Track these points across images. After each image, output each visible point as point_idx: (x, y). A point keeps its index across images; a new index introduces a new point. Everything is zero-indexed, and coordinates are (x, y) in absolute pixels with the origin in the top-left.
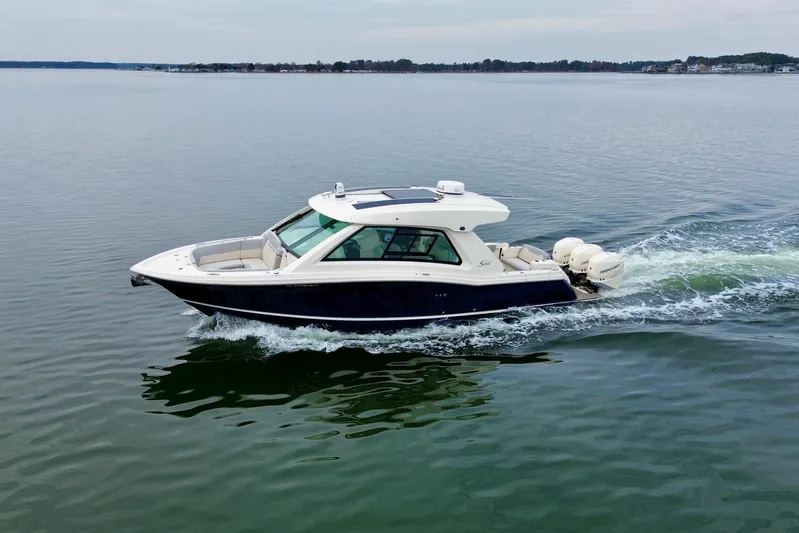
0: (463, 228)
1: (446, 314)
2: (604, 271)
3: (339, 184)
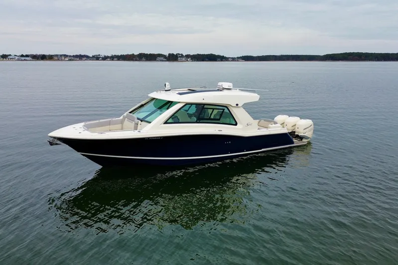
0: (237, 105)
1: (231, 153)
2: (305, 129)
3: (167, 84)
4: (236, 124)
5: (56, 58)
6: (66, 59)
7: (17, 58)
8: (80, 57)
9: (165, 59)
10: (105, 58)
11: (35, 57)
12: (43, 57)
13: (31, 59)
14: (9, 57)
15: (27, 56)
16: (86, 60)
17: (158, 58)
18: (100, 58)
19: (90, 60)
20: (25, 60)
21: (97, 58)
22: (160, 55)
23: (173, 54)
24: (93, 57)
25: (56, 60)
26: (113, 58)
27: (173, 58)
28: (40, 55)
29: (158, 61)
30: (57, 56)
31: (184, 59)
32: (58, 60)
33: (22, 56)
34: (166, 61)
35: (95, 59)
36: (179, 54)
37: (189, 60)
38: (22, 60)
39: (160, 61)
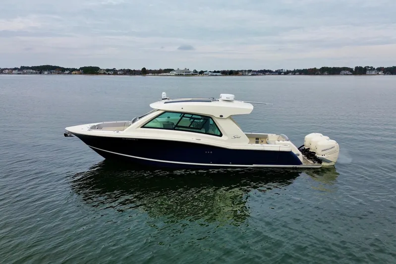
0: (221, 116)
4: (221, 135)
5: (241, 73)
6: (249, 74)
7: (210, 73)
8: (264, 72)
9: (350, 73)
10: (287, 73)
11: (224, 73)
12: (231, 73)
13: (221, 74)
14: (205, 73)
15: (218, 72)
16: (269, 75)
17: (343, 72)
18: (283, 72)
19: (273, 75)
20: (216, 75)
21: (279, 72)
22: (345, 69)
23: (361, 68)
24: (276, 71)
25: (241, 75)
26: (294, 72)
27: (360, 71)
28: (228, 71)
29: (342, 75)
30: (242, 71)
31: (373, 72)
32: (243, 75)
33: (215, 72)
34: (351, 75)
35: (277, 73)
36: (369, 67)
37: (380, 73)
38: (213, 76)
39: (344, 75)
